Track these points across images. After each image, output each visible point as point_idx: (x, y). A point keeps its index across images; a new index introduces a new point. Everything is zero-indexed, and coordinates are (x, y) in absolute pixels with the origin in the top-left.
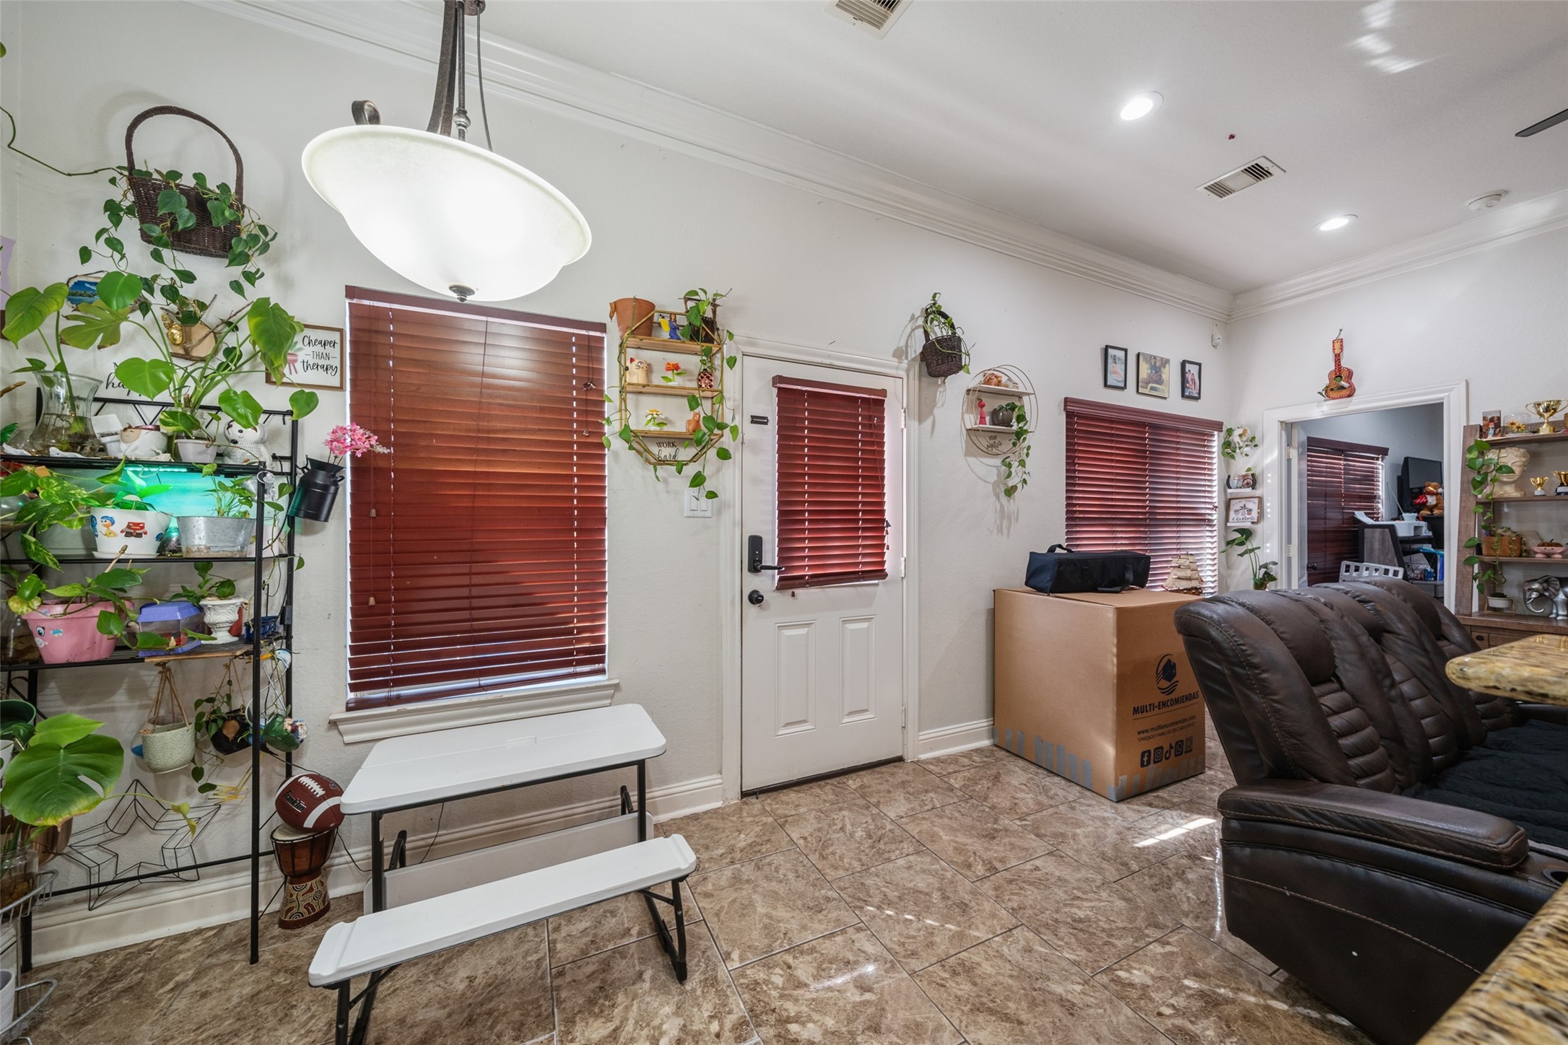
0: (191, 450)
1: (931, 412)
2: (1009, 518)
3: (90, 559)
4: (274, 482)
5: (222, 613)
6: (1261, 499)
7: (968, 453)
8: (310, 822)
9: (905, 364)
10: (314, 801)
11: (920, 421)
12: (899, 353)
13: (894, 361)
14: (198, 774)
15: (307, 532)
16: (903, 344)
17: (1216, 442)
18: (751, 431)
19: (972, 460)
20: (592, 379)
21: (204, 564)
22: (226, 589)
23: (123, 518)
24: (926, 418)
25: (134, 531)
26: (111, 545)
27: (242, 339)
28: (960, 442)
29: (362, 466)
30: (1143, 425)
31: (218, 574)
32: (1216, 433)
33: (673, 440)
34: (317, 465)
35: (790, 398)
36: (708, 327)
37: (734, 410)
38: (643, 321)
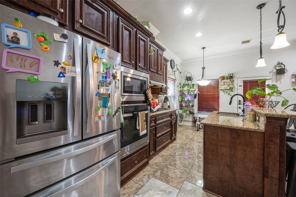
0: (189, 94)
3: (185, 100)
4: (193, 95)
5: (191, 104)
7: (292, 86)
8: (195, 119)
9: (272, 73)
10: (195, 118)
11: (276, 82)
12: (270, 72)
13: (269, 74)
14: (189, 115)
15: (195, 99)
16: (272, 70)
18: (239, 87)
20: (218, 84)
21: (190, 101)
22: (191, 103)
23: (186, 98)
24: (278, 81)
25: (187, 99)
26: (186, 100)
27: (191, 86)
29: (198, 94)
31: (190, 102)
33: (227, 90)
34: (196, 94)
35: (245, 83)
36: (231, 77)
37: (236, 85)
38: (223, 78)
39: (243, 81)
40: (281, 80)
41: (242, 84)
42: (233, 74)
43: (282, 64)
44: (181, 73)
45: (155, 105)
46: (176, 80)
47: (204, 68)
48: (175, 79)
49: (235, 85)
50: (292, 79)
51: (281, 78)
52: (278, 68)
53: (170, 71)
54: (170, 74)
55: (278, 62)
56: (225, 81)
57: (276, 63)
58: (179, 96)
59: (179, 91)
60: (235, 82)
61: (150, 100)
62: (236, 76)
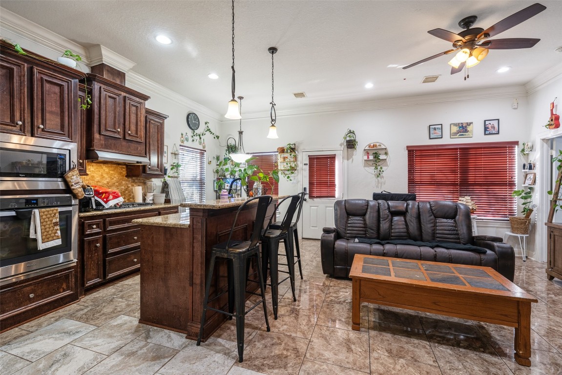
0: (232, 177)
1: (352, 157)
2: (381, 183)
6: (535, 174)
7: (365, 166)
9: (343, 146)
11: (348, 160)
12: (341, 145)
17: (517, 150)
18: (304, 167)
19: (366, 168)
20: (276, 161)
24: (350, 159)
26: (226, 188)
28: (362, 164)
30: (457, 149)
32: (516, 146)
33: (288, 170)
35: (311, 159)
36: (293, 150)
37: (301, 163)
38: (282, 151)
39: (309, 156)
40: (353, 157)
41: (307, 162)
42: (295, 145)
43: (353, 133)
44: (218, 138)
45: (111, 197)
46: (205, 151)
47: (241, 133)
48: (202, 149)
49: (299, 163)
50: (365, 155)
51: (353, 155)
52: (348, 139)
53: (184, 134)
54: (187, 140)
55: (349, 130)
56: (286, 155)
57: (346, 131)
58: (214, 181)
59: (215, 170)
60: (299, 158)
61: (73, 187)
62: (301, 148)
